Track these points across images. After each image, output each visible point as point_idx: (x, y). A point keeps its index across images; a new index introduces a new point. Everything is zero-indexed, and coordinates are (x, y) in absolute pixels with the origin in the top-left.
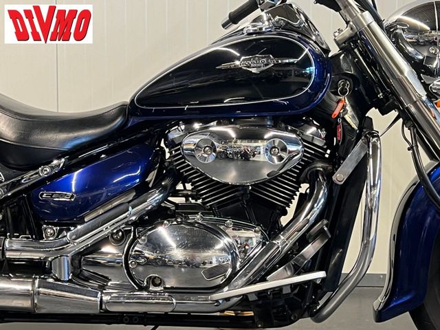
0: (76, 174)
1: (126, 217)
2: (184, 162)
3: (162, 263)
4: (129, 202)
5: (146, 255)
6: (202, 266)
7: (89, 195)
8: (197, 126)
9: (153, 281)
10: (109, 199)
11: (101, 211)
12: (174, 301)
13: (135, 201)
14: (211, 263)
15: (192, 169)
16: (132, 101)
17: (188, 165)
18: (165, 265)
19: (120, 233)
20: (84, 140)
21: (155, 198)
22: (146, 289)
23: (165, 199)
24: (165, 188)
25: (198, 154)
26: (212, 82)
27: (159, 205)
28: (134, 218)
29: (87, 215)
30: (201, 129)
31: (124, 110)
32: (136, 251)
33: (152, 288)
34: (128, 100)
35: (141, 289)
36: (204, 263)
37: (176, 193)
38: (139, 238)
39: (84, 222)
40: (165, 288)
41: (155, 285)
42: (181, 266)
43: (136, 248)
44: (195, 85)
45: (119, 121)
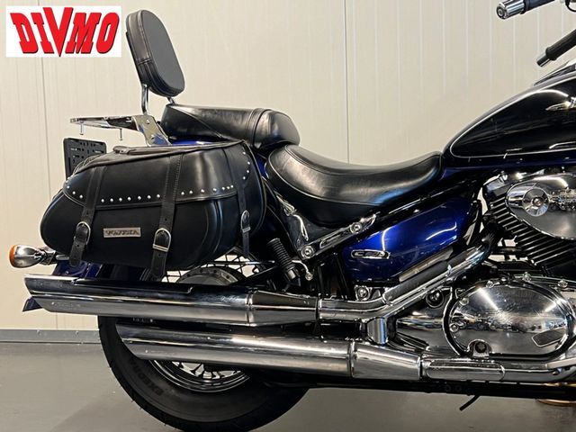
0: (385, 232)
1: (444, 277)
2: (509, 215)
3: (485, 327)
4: (447, 260)
5: (466, 318)
6: (529, 331)
7: (402, 254)
8: (519, 176)
9: (476, 346)
10: (423, 259)
11: (416, 271)
12: (503, 369)
13: (454, 259)
14: (540, 327)
15: (518, 222)
16: (447, 151)
17: (514, 218)
18: (487, 328)
19: (438, 294)
20: (395, 194)
21: (474, 256)
22: (469, 355)
23: (485, 258)
24: (485, 244)
25: (527, 207)
26: (530, 128)
27: (479, 263)
28: (451, 279)
29: (402, 274)
30: (524, 179)
31: (435, 161)
32: (456, 314)
33: (476, 354)
34: (441, 151)
35: (463, 355)
36: (533, 328)
37: (497, 251)
38: (459, 299)
39: (399, 283)
40: (491, 354)
41: (480, 351)
42: (506, 331)
43: (456, 311)
44: (510, 132)
45: (431, 172)
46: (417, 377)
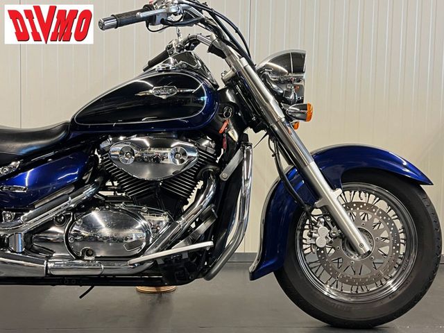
0: (29, 173)
1: (67, 205)
2: (112, 165)
3: (95, 239)
4: (69, 194)
5: (83, 234)
6: (124, 241)
7: (39, 189)
8: (121, 138)
9: (87, 252)
10: (54, 192)
11: (48, 201)
12: (102, 267)
13: (74, 193)
14: (132, 239)
15: (118, 169)
16: (73, 119)
17: (115, 167)
18: (96, 240)
19: (63, 218)
20: (35, 148)
21: (89, 191)
22: (81, 258)
23: (96, 192)
24: (97, 184)
25: (121, 158)
26: (133, 106)
27: (92, 195)
28: (73, 206)
29: (37, 203)
30: (125, 139)
31: (65, 127)
32: (75, 231)
33: (86, 258)
34: (69, 120)
35: (78, 258)
36: (126, 239)
37: (106, 189)
38: (77, 220)
39: (35, 209)
40: (96, 257)
41: (89, 255)
42: (109, 242)
43: (74, 228)
44: (121, 108)
45: (62, 134)
46: (43, 275)
